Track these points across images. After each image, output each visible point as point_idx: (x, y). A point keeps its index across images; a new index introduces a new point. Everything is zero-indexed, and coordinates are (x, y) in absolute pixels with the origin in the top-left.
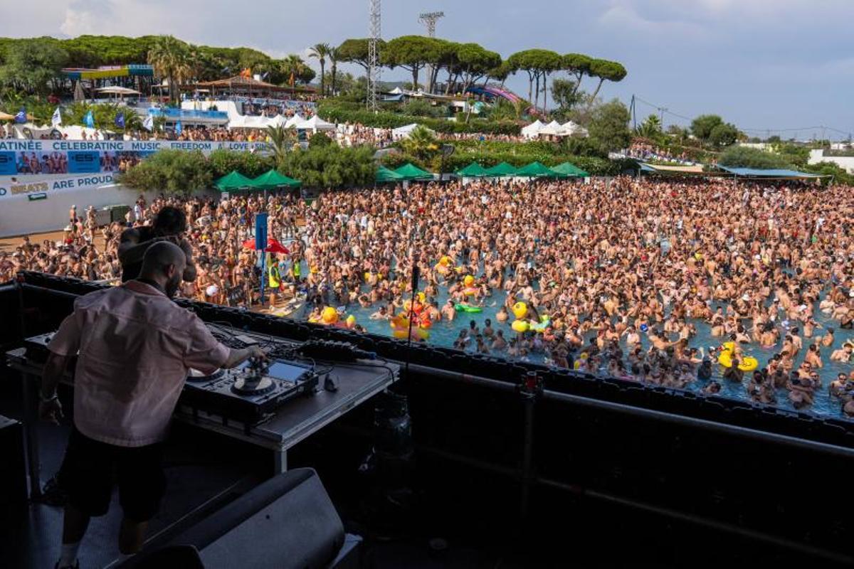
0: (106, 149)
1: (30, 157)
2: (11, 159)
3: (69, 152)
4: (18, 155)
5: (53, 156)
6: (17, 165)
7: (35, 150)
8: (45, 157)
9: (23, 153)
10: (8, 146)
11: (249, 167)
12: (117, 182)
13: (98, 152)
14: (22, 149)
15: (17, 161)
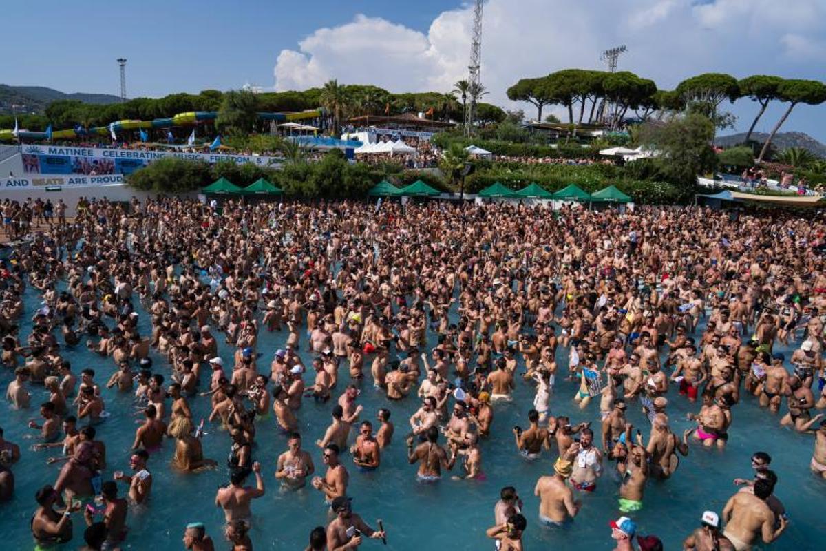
0: (149, 158)
1: (82, 162)
2: (66, 162)
3: (116, 159)
4: (73, 159)
5: (103, 161)
6: (72, 166)
7: (87, 156)
8: (96, 162)
9: (76, 158)
10: (65, 152)
11: (244, 176)
12: (125, 182)
13: (142, 160)
14: (77, 155)
15: (72, 164)
